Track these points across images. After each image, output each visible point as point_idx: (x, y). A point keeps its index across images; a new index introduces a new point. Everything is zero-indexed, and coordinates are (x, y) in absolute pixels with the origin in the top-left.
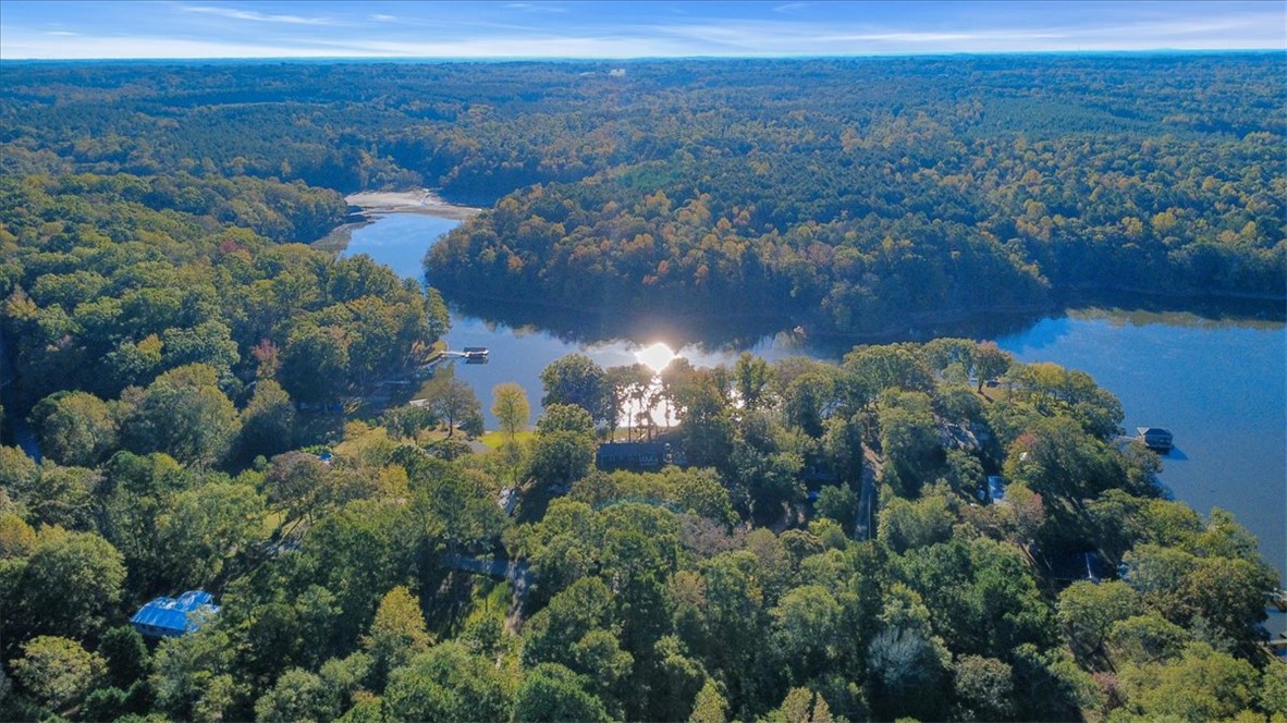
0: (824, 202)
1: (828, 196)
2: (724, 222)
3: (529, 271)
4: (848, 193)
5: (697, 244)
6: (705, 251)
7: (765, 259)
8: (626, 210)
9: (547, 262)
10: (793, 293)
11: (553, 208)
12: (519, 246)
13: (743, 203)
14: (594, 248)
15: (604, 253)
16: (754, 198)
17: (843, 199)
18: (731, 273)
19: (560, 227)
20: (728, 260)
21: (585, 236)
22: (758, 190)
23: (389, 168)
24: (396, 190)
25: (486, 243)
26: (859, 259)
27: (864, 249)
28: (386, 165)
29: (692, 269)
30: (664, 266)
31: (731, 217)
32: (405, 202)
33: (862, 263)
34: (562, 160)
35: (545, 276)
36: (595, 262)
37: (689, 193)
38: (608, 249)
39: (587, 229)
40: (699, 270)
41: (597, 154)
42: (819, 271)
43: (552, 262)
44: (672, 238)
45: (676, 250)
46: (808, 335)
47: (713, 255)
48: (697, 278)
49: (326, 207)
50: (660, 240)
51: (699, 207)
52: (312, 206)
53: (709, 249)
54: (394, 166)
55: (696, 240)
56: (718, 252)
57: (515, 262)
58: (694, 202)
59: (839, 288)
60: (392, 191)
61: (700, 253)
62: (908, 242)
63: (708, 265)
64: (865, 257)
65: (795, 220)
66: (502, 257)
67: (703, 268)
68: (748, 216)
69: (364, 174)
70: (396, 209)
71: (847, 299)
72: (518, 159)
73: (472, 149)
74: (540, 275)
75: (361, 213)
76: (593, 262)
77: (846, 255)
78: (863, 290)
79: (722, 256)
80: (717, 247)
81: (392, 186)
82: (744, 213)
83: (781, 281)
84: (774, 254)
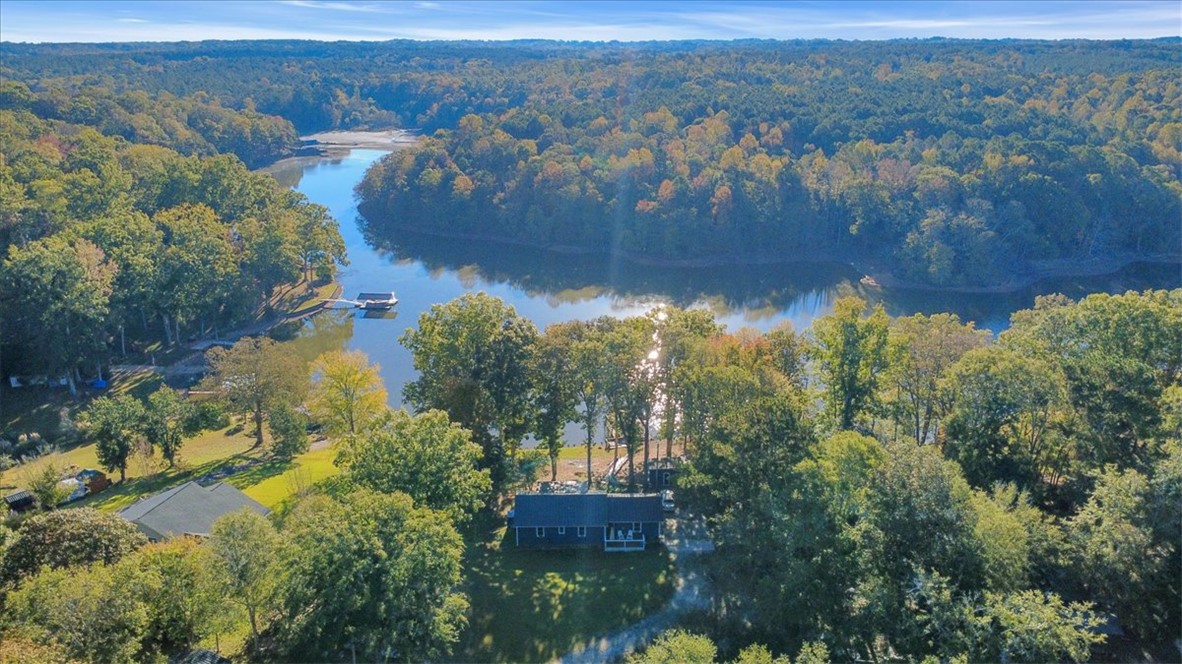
0: (880, 120)
1: (883, 113)
2: (748, 139)
3: (480, 195)
4: (911, 112)
5: (714, 164)
6: (725, 172)
7: (810, 182)
8: (620, 127)
9: (506, 184)
10: (853, 229)
11: (525, 125)
12: (474, 164)
13: (773, 119)
14: (571, 166)
15: (584, 173)
16: (787, 116)
17: (905, 118)
18: (764, 200)
19: (530, 145)
20: (760, 182)
21: (560, 153)
22: (791, 108)
23: (370, 109)
24: (370, 130)
25: (432, 163)
26: (953, 180)
27: (959, 167)
28: (363, 106)
29: (707, 193)
30: (667, 189)
31: (758, 135)
32: (375, 140)
33: (960, 185)
34: (552, 96)
35: (503, 201)
36: (570, 183)
37: (701, 111)
38: (590, 168)
39: (565, 147)
40: (718, 194)
41: (593, 89)
42: (893, 198)
43: (511, 184)
44: (679, 155)
45: (685, 170)
46: (883, 287)
47: (736, 176)
48: (714, 204)
49: (267, 134)
50: (661, 157)
51: (716, 126)
52: (247, 130)
53: (731, 167)
54: (373, 108)
55: (712, 159)
56: (743, 172)
57: (463, 183)
58: (707, 120)
59: (934, 217)
60: (366, 130)
61: (718, 174)
62: (1024, 158)
63: (731, 188)
64: (965, 179)
65: (845, 139)
66: (448, 178)
67: (723, 191)
68: (780, 136)
69: (337, 113)
70: (361, 146)
71: (946, 234)
72: (504, 95)
73: (455, 86)
74: (495, 201)
75: (317, 146)
76: (567, 182)
77: (933, 175)
78: (971, 221)
79: (750, 177)
80: (741, 167)
81: (366, 127)
82: (776, 131)
83: (837, 213)
84: (825, 176)
